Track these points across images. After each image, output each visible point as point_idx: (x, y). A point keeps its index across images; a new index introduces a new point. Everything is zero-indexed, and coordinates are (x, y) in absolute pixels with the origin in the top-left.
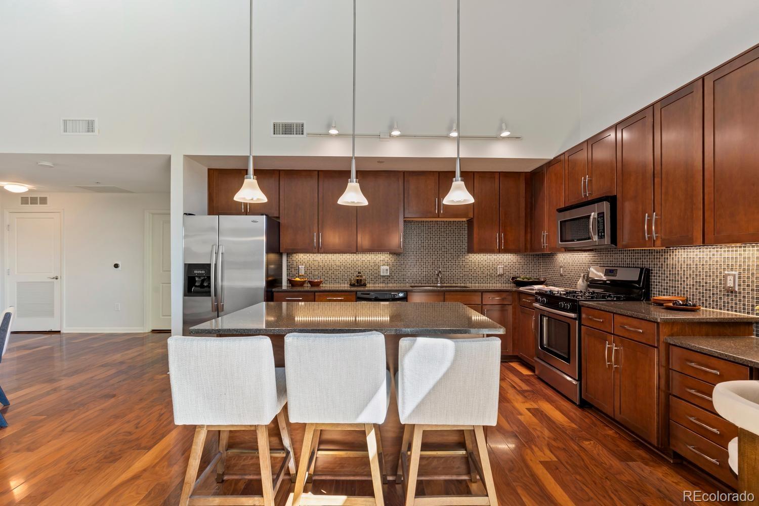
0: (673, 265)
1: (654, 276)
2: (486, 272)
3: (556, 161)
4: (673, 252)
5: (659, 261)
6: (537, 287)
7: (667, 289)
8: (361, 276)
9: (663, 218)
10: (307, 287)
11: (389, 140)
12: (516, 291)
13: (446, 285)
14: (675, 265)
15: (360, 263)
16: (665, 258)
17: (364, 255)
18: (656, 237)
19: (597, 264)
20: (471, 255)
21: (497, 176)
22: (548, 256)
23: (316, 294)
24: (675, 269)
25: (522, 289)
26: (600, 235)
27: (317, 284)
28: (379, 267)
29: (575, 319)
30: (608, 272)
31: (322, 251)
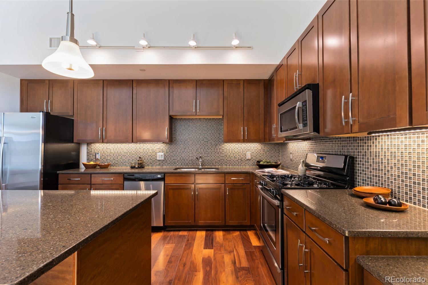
0: (376, 153)
1: (358, 164)
2: (238, 157)
3: (280, 65)
4: (376, 139)
5: (363, 149)
7: (371, 178)
8: (142, 160)
9: (360, 98)
10: (98, 169)
11: (143, 50)
12: (252, 173)
13: (207, 167)
14: (379, 153)
15: (141, 151)
16: (368, 146)
17: (145, 144)
18: (354, 121)
19: (314, 151)
20: (226, 144)
21: (242, 83)
22: (283, 145)
23: (92, 175)
24: (379, 157)
25: (256, 171)
26: (304, 123)
27: (105, 167)
28: (156, 153)
30: (321, 158)
31: (106, 141)
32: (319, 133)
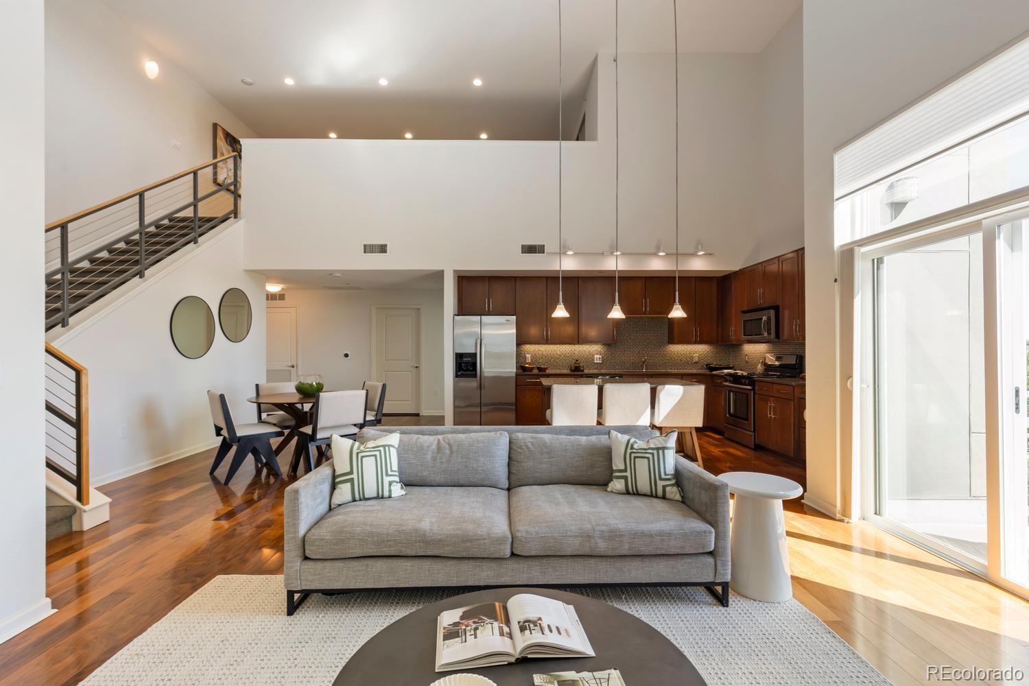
2: (684, 360)
3: (741, 272)
6: (726, 371)
8: (579, 364)
10: (535, 371)
11: (610, 257)
12: (710, 375)
13: (650, 371)
15: (577, 353)
19: (771, 352)
20: (671, 346)
21: (694, 280)
22: (737, 346)
25: (714, 372)
26: (768, 332)
27: (544, 370)
28: (593, 355)
29: (750, 390)
30: (778, 359)
31: (550, 342)
32: (779, 339)
